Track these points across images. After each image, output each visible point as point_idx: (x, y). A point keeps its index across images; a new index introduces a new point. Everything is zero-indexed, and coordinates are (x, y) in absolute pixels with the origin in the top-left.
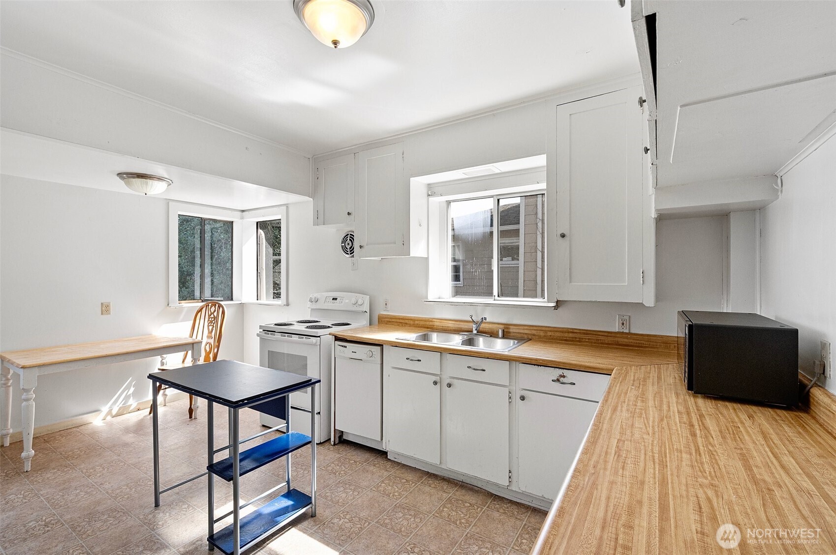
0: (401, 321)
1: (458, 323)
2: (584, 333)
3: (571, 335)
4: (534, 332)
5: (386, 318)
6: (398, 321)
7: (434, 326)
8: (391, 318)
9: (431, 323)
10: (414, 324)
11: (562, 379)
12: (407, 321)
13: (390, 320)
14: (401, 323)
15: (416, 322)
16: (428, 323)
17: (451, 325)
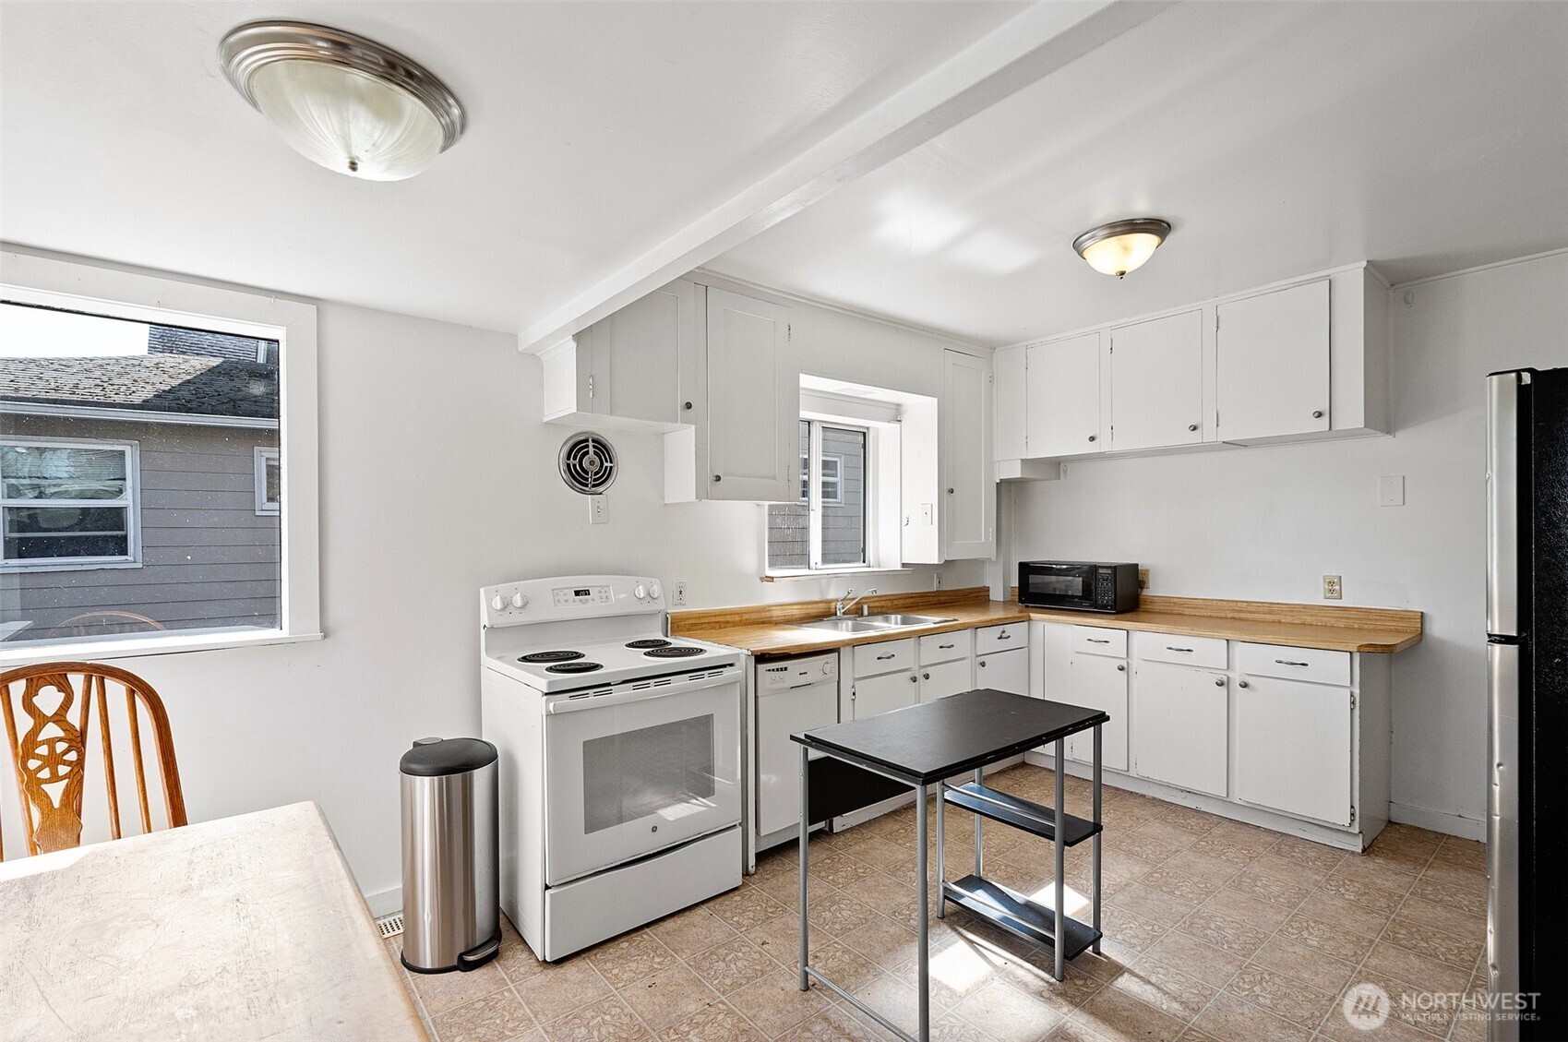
0: (718, 619)
1: (805, 607)
2: (920, 597)
3: (911, 600)
4: (883, 603)
5: (688, 619)
6: (713, 619)
7: (772, 617)
8: (699, 618)
9: (768, 614)
10: (740, 621)
11: (1004, 635)
12: (728, 618)
13: (698, 621)
14: (718, 622)
15: (746, 617)
16: (763, 615)
17: (796, 611)
